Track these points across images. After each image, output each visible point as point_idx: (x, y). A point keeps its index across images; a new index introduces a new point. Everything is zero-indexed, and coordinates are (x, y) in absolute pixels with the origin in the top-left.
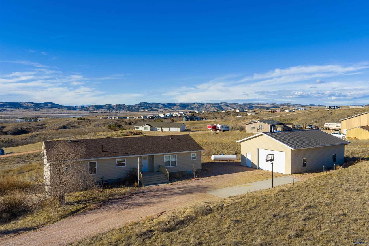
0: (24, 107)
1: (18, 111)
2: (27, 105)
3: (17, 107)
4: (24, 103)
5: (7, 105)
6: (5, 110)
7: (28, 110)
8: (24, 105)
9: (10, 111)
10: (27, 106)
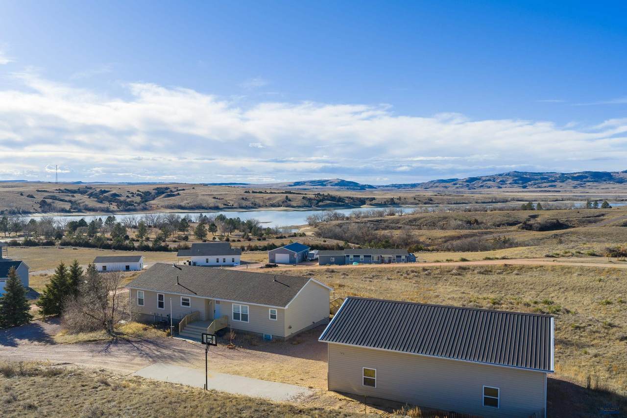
0: (616, 181)
1: (604, 187)
2: (622, 176)
3: (605, 181)
4: (618, 173)
5: (587, 177)
6: (584, 185)
7: (621, 185)
8: (617, 176)
9: (590, 187)
10: (621, 178)
